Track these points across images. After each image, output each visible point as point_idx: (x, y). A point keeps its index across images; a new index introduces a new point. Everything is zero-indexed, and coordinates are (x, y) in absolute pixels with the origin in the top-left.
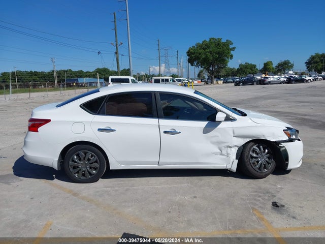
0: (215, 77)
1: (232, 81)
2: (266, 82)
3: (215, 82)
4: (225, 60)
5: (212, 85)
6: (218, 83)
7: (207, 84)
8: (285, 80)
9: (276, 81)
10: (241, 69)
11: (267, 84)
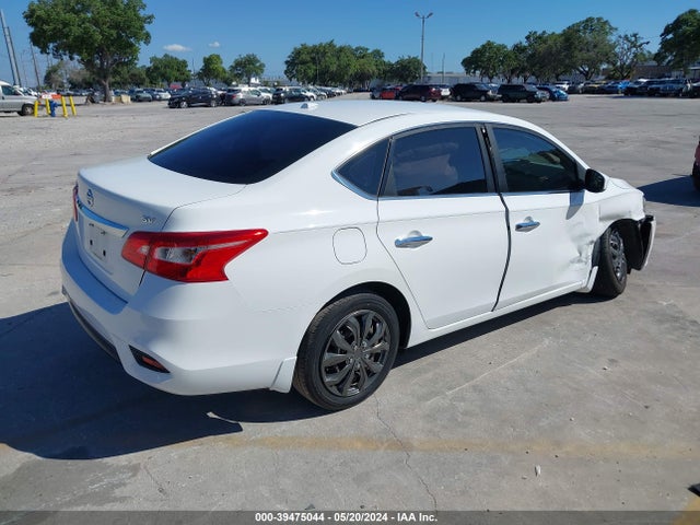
0: (111, 85)
1: (148, 95)
2: (236, 100)
3: (113, 99)
4: (131, 45)
5: (107, 107)
6: (121, 101)
7: (93, 102)
8: (271, 96)
9: (253, 99)
10: (156, 68)
11: (238, 105)
